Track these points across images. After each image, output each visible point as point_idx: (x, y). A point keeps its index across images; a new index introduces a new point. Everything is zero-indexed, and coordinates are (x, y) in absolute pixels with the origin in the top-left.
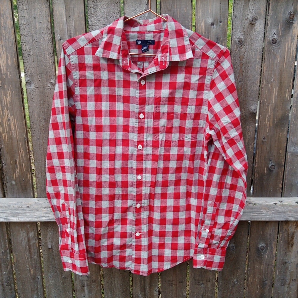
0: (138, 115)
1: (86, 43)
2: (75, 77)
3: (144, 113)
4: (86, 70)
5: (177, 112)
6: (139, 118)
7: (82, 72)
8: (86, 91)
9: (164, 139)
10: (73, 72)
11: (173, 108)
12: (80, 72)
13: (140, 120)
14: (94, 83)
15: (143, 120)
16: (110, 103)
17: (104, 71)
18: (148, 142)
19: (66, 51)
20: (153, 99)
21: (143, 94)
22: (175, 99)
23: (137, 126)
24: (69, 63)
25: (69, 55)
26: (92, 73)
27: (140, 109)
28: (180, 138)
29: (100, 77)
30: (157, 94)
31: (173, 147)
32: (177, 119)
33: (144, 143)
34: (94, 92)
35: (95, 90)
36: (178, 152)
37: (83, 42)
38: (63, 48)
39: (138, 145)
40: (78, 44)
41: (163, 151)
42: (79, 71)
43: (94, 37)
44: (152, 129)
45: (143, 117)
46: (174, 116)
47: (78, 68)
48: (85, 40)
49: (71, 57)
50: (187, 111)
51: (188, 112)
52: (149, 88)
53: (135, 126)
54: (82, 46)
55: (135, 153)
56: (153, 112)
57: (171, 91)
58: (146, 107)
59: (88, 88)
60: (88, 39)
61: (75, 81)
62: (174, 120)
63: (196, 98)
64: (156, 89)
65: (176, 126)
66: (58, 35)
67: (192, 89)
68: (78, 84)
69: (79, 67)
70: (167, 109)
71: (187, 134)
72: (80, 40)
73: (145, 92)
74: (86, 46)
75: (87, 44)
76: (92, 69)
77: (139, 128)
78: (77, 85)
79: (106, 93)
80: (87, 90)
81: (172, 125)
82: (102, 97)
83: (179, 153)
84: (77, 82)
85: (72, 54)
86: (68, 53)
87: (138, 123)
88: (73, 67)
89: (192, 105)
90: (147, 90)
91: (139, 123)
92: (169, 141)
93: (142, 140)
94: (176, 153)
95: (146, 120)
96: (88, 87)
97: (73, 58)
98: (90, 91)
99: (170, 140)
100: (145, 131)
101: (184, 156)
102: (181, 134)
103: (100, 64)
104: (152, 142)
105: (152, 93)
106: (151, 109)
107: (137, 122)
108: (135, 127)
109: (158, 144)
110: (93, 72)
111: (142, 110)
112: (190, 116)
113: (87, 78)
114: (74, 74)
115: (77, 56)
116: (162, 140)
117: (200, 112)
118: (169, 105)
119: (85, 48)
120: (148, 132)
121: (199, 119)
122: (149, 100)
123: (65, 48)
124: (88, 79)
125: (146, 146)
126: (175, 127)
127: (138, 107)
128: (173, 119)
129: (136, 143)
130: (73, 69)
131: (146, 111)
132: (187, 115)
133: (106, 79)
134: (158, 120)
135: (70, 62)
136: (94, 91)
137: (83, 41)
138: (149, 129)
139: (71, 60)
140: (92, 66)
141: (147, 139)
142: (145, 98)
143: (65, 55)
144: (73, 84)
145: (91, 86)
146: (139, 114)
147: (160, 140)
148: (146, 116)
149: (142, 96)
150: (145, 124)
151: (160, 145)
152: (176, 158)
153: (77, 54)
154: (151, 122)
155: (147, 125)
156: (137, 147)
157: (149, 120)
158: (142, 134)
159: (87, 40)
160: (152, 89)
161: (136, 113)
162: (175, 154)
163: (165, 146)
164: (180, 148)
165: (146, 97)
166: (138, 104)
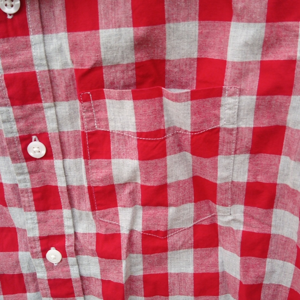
0: (20, 147)
3: (44, 137)
5: (178, 125)
6: (28, 158)
9: (139, 228)
11: (159, 113)
13: (32, 164)
15: (46, 162)
18: (80, 237)
20: (68, 75)
21: (21, 58)
22: (167, 67)
23: (29, 186)
27: (22, 124)
28: (198, 216)
30: (81, 54)
31: (174, 249)
32: (181, 150)
33: (67, 244)
36: (197, 265)
39: (44, 251)
41: (141, 267)
44: (87, 196)
45: (43, 152)
46: (168, 141)
50: (218, 118)
51: (222, 124)
52: (44, 30)
53: (21, 186)
55: (42, 274)
56: (80, 129)
57: (142, 30)
58: (49, 114)
62: (168, 158)
63: (259, 58)
64: (71, 27)
65: (181, 178)
67: (240, 19)
70: (133, 119)
71: (225, 205)
73: (28, 46)
77: (34, 191)
81: (165, 177)
83: (202, 270)
87: (28, 177)
89: (241, 92)
90: (35, 38)
91: (36, 176)
92: (158, 232)
93: (56, 232)
94: (190, 270)
95: (58, 163)
99: (162, 229)
100: (64, 199)
101: (220, 279)
102: (203, 203)
104: (94, 240)
105: (60, 50)
106: (71, 118)
107: (22, 174)
108: (22, 191)
109: (119, 247)
111: (34, 123)
112: (233, 138)
116: (132, 231)
117: (285, 120)
118: (140, 103)
120: (76, 203)
121: (279, 152)
122: (52, 81)
125: (77, 253)
126: (178, 183)
127: (12, 116)
128: (164, 155)
129: (38, 244)
131: (51, 127)
132: (221, 134)
134: (104, 161)
138: (75, 194)
141: (74, 226)
142: (34, 73)
146: (25, 140)
147: (124, 231)
148: (55, 147)
149: (16, 67)
150: (59, 179)
151: (124, 251)
152: (190, 285)
154: (78, 170)
155: (63, 179)
156: (44, 256)
157: (69, 161)
158: (54, 213)
160: (57, 31)
161: (10, 142)
162: (186, 275)
163: (146, 251)
164: (202, 251)
165: (37, 69)
166: (8, 101)
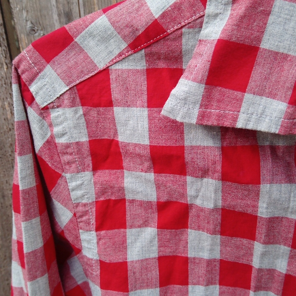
1: (117, 52)
2: (79, 193)
4: (125, 164)
7: (105, 175)
8: (123, 245)
10: (68, 176)
12: (99, 173)
14: (156, 216)
16: (224, 288)
17: (202, 177)
19: (33, 88)
24: (50, 143)
25: (46, 108)
26: (147, 181)
29: (184, 195)
34: (155, 248)
35: (160, 240)
37: (103, 47)
38: (19, 78)
40: (82, 56)
42: (95, 169)
43: (157, 16)
47: (89, 161)
48: (111, 37)
49: (54, 114)
54: (101, 66)
59: (130, 233)
60: (127, 31)
61: (80, 209)
66: (25, 14)
68: (93, 221)
69: (94, 154)
72: (91, 35)
74: (118, 67)
75: (121, 57)
76: (147, 164)
78: (88, 223)
79: (206, 255)
80: (129, 241)
82: (190, 266)
84: (86, 213)
85: (58, 103)
86: (41, 100)
88: (66, 158)
96: (134, 230)
97: (66, 119)
98: (138, 244)
103: (182, 148)
110: (151, 176)
113: (129, 197)
114: (72, 185)
115: (81, 110)
119: (113, 76)
123: (24, 77)
124: (132, 201)
130: (69, 163)
133: (211, 206)
135: (52, 137)
136: (156, 242)
137: (105, 39)
139: (57, 130)
140: (147, 152)
143: (30, 110)
144: (71, 221)
145: (145, 224)
153: (78, 100)
159: (124, 38)
